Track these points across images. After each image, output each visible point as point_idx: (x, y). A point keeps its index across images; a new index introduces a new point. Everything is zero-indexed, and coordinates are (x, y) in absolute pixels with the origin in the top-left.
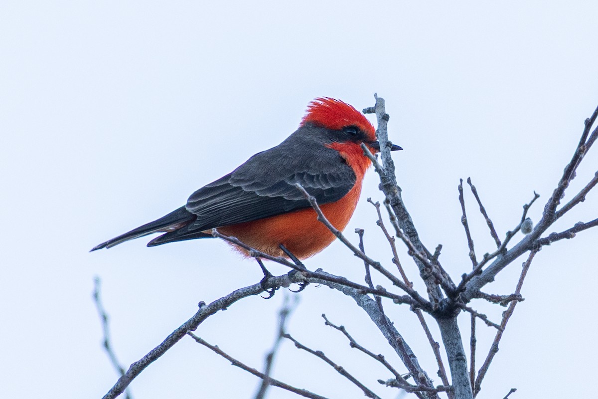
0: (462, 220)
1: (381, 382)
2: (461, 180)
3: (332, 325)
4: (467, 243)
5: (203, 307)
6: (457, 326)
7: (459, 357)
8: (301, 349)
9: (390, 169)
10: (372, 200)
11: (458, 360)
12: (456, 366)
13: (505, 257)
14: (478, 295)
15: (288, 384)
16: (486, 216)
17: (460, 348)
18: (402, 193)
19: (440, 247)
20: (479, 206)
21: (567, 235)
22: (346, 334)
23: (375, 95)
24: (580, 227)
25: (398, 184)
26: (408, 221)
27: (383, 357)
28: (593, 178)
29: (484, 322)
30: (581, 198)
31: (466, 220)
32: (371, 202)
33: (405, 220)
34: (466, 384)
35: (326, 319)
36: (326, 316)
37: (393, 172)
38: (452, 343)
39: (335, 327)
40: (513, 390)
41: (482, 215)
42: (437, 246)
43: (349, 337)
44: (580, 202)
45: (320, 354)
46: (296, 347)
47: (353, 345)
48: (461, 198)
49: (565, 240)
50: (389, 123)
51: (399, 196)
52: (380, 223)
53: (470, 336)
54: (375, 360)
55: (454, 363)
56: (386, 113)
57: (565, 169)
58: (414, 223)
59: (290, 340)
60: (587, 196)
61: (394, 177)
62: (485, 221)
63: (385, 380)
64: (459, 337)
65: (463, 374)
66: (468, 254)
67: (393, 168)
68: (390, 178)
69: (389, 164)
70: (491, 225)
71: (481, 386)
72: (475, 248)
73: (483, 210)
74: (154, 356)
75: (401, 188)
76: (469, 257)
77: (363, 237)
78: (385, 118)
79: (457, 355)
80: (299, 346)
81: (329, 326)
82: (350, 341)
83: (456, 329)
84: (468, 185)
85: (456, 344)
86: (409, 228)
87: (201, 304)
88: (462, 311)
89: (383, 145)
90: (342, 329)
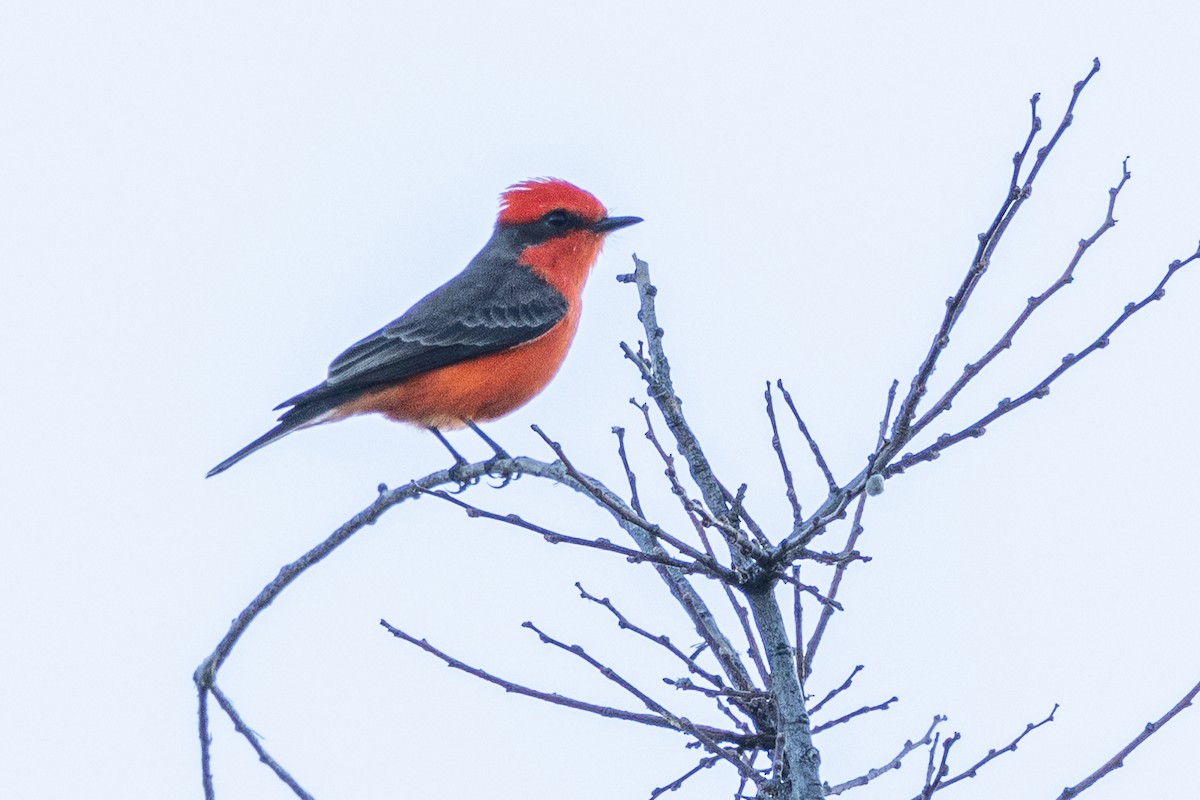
0: (774, 444)
1: (668, 681)
2: (768, 383)
3: (590, 598)
4: (783, 477)
5: (385, 493)
6: (775, 601)
7: (781, 650)
8: (549, 644)
9: (664, 370)
10: (637, 401)
11: (780, 654)
12: (778, 664)
13: (840, 498)
14: (804, 554)
15: (532, 688)
16: (808, 437)
17: (782, 635)
18: (682, 406)
19: (744, 487)
20: (796, 422)
21: (928, 455)
22: (613, 609)
23: (634, 256)
24: (946, 441)
25: (676, 394)
26: (694, 448)
27: (668, 638)
28: (961, 375)
29: (815, 598)
30: (945, 404)
31: (779, 443)
32: (636, 404)
33: (690, 447)
34: (793, 689)
35: (581, 589)
36: (582, 585)
37: (667, 376)
38: (769, 629)
39: (596, 600)
40: (859, 668)
41: (802, 433)
42: (739, 486)
43: (617, 614)
44: (945, 411)
45: (577, 650)
46: (542, 642)
47: (624, 624)
48: (770, 410)
49: (925, 462)
50: (656, 299)
51: (678, 411)
52: (650, 435)
53: (793, 602)
54: (656, 643)
55: (774, 659)
56: (652, 284)
57: (921, 368)
58: (703, 451)
59: (532, 631)
60: (954, 401)
61: (669, 384)
62: (807, 443)
63: (675, 680)
64: (779, 619)
65: (788, 675)
66: (786, 492)
67: (668, 368)
68: (664, 386)
69: (661, 363)
70: (815, 450)
71: (813, 666)
72: (794, 483)
73: (802, 427)
75: (682, 399)
76: (787, 498)
77: (624, 439)
78: (650, 292)
79: (778, 648)
80: (546, 639)
81: (586, 599)
82: (618, 620)
83: (774, 608)
84: (780, 390)
85: (777, 629)
86: (696, 458)
87: (382, 488)
88: (781, 581)
89: (651, 334)
90: (605, 602)
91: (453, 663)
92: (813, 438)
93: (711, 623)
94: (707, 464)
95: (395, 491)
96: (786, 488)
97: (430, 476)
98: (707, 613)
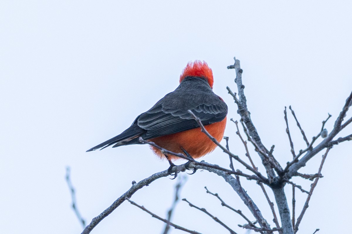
0: (287, 131)
1: (240, 226)
2: (286, 107)
3: (210, 193)
4: (290, 144)
5: (135, 184)
7: (285, 211)
8: (193, 207)
9: (244, 101)
10: (233, 120)
12: (284, 216)
13: (312, 152)
14: (296, 174)
16: (300, 128)
17: (286, 205)
18: (250, 115)
19: (273, 147)
20: (296, 122)
21: (348, 138)
22: (219, 198)
23: (235, 58)
25: (248, 110)
26: (255, 131)
27: (241, 211)
29: (300, 190)
33: (253, 131)
34: (289, 226)
35: (207, 189)
36: (207, 188)
37: (245, 103)
38: (281, 203)
39: (212, 194)
40: (317, 230)
41: (298, 127)
43: (221, 200)
45: (203, 210)
47: (223, 204)
48: (286, 118)
50: (242, 74)
51: (249, 117)
52: (238, 133)
55: (282, 214)
56: (241, 68)
57: (346, 100)
58: (258, 133)
59: (186, 202)
61: (246, 106)
62: (300, 131)
63: (243, 225)
64: (285, 199)
65: (288, 221)
67: (245, 100)
68: (243, 106)
69: (243, 98)
70: (303, 133)
71: (299, 228)
72: (294, 147)
74: (107, 213)
75: (250, 112)
76: (291, 152)
77: (228, 141)
78: (240, 71)
79: (284, 210)
80: (191, 205)
81: (209, 193)
82: (221, 202)
83: (283, 195)
84: (290, 110)
85: (284, 203)
86: (255, 135)
87: (134, 183)
88: (287, 184)
89: (240, 87)
90: (216, 195)
91: (154, 216)
92: (302, 129)
93: (260, 213)
94: (259, 138)
95: (139, 183)
96: (290, 148)
97: (153, 175)
98: (258, 210)
